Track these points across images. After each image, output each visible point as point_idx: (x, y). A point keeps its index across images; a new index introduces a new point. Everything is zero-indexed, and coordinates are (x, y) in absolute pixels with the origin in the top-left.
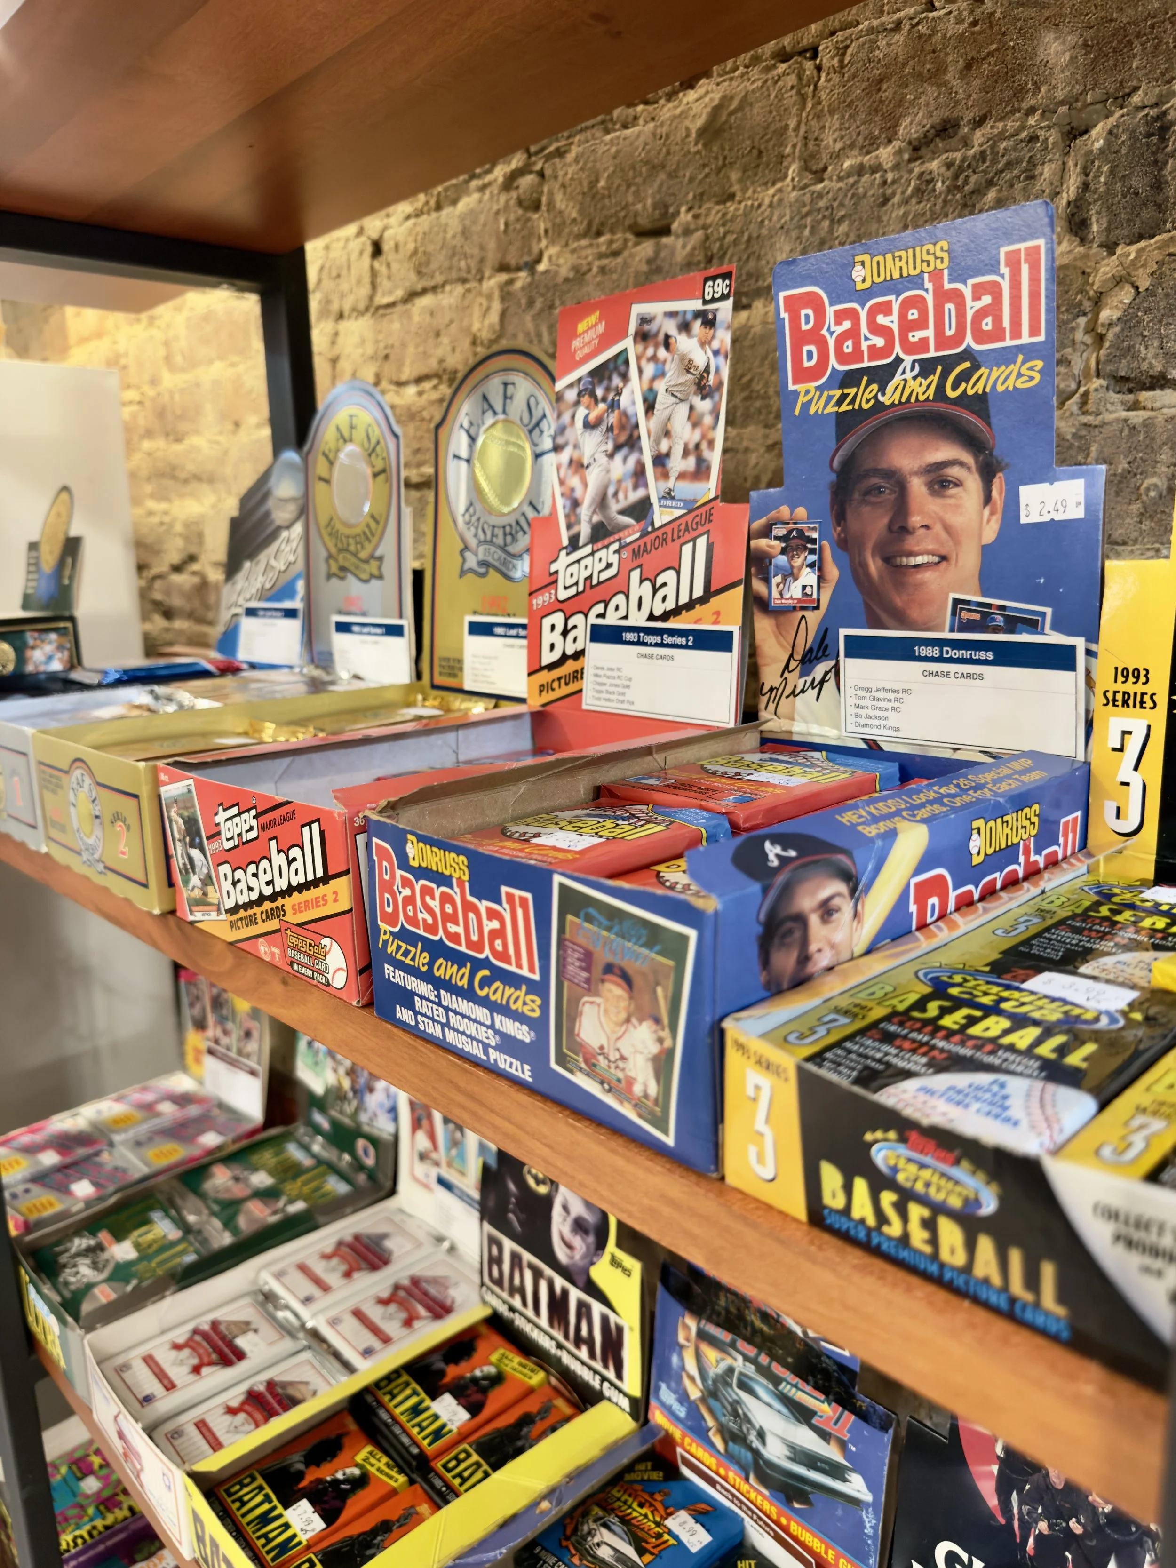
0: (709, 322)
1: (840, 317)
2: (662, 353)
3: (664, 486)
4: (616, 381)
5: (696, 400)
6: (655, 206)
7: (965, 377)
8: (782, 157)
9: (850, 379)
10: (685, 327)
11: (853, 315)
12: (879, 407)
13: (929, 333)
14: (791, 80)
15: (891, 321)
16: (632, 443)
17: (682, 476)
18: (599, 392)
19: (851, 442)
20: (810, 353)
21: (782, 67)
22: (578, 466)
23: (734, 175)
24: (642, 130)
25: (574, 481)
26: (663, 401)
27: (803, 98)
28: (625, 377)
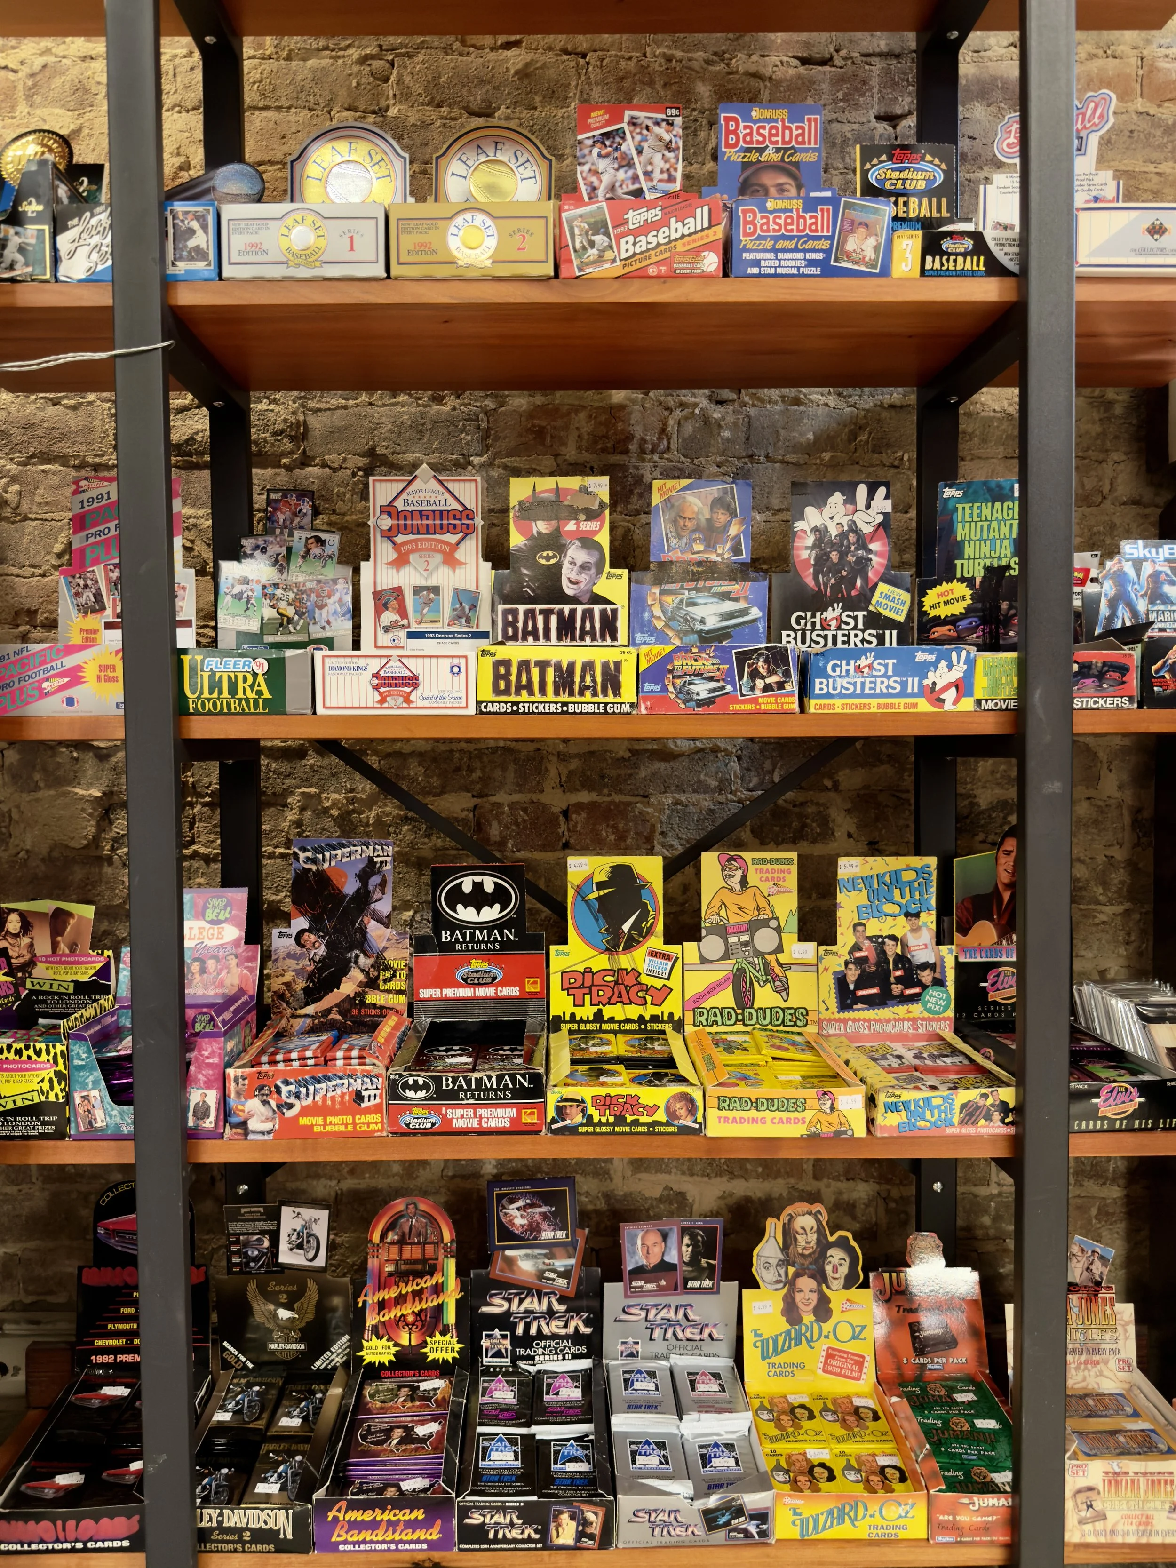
0: (671, 124)
1: (745, 127)
2: (645, 132)
3: (650, 184)
4: (618, 139)
5: (666, 153)
6: (483, 101)
7: (791, 155)
8: (566, 98)
9: (748, 150)
10: (657, 124)
11: (751, 128)
12: (759, 161)
13: (780, 139)
14: (573, 64)
15: (766, 132)
16: (630, 164)
17: (660, 181)
18: (607, 143)
19: (747, 173)
20: (732, 139)
21: (566, 57)
22: (596, 173)
23: (538, 99)
24: (473, 62)
25: (594, 179)
26: (646, 151)
27: (579, 75)
28: (623, 138)
